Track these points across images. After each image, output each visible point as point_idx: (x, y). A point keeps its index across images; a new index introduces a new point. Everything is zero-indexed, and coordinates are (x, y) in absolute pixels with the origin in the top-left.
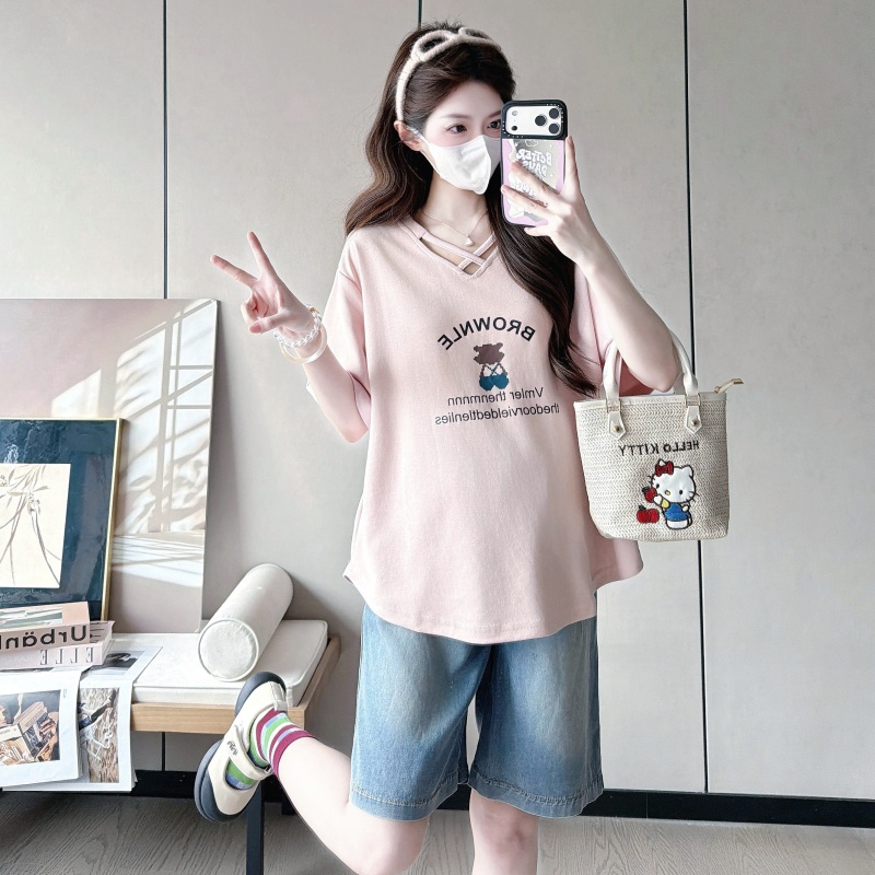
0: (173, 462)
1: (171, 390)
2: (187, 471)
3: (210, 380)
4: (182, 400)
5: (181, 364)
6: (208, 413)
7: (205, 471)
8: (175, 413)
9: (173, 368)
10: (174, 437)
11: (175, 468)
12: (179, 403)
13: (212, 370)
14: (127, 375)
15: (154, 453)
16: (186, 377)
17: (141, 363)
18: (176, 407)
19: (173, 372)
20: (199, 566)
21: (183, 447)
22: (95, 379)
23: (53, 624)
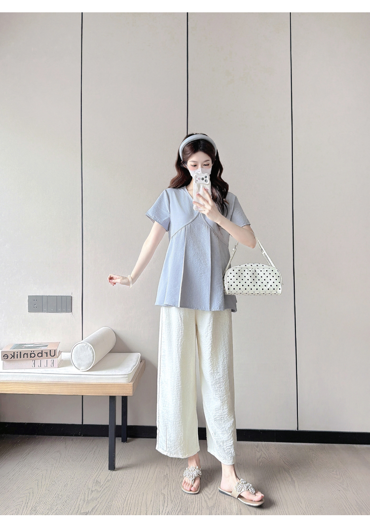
23: (43, 348)
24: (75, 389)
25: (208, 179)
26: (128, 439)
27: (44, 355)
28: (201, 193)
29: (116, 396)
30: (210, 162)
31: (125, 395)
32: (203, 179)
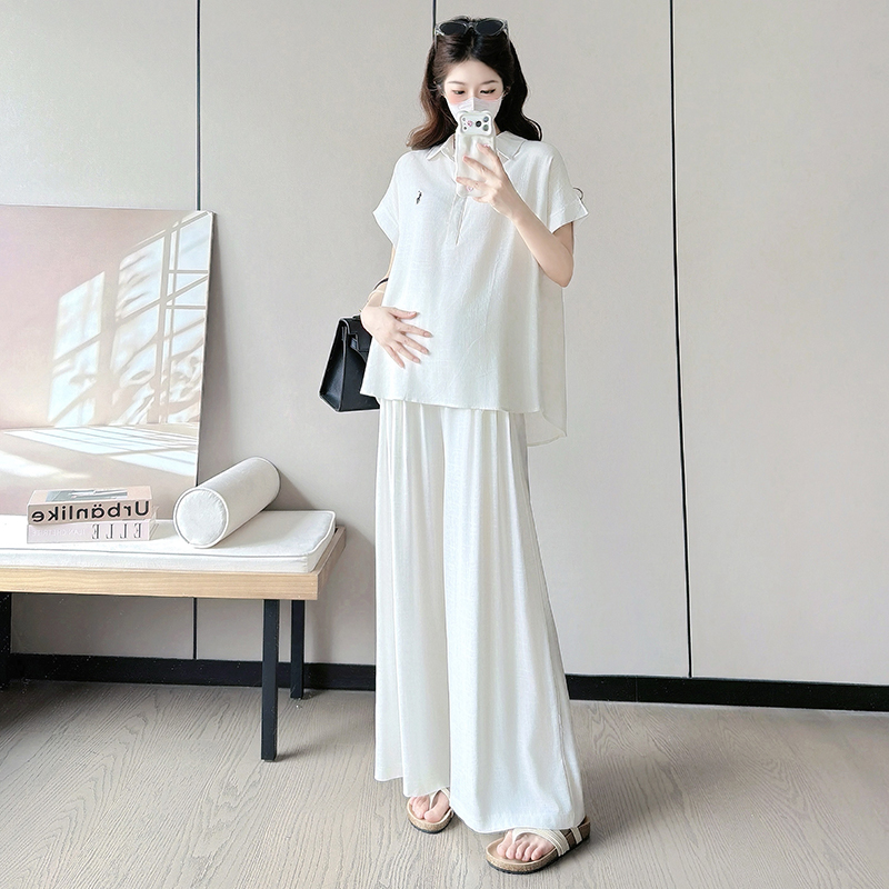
0: (170, 358)
1: (170, 292)
2: (184, 367)
3: (207, 282)
4: (179, 301)
5: (179, 268)
6: (204, 313)
7: (200, 368)
8: (173, 312)
9: (171, 272)
10: (172, 335)
11: (173, 363)
12: (176, 304)
13: (208, 274)
14: (129, 276)
15: (154, 348)
16: (183, 280)
17: (141, 267)
18: (173, 307)
19: (171, 276)
20: (194, 457)
21: (179, 345)
22: (99, 280)
23: (119, 499)
24: (187, 584)
25: (490, 124)
26: (305, 690)
27: (124, 512)
28: (474, 153)
29: (278, 601)
30: (499, 86)
31: (300, 598)
32: (478, 124)
